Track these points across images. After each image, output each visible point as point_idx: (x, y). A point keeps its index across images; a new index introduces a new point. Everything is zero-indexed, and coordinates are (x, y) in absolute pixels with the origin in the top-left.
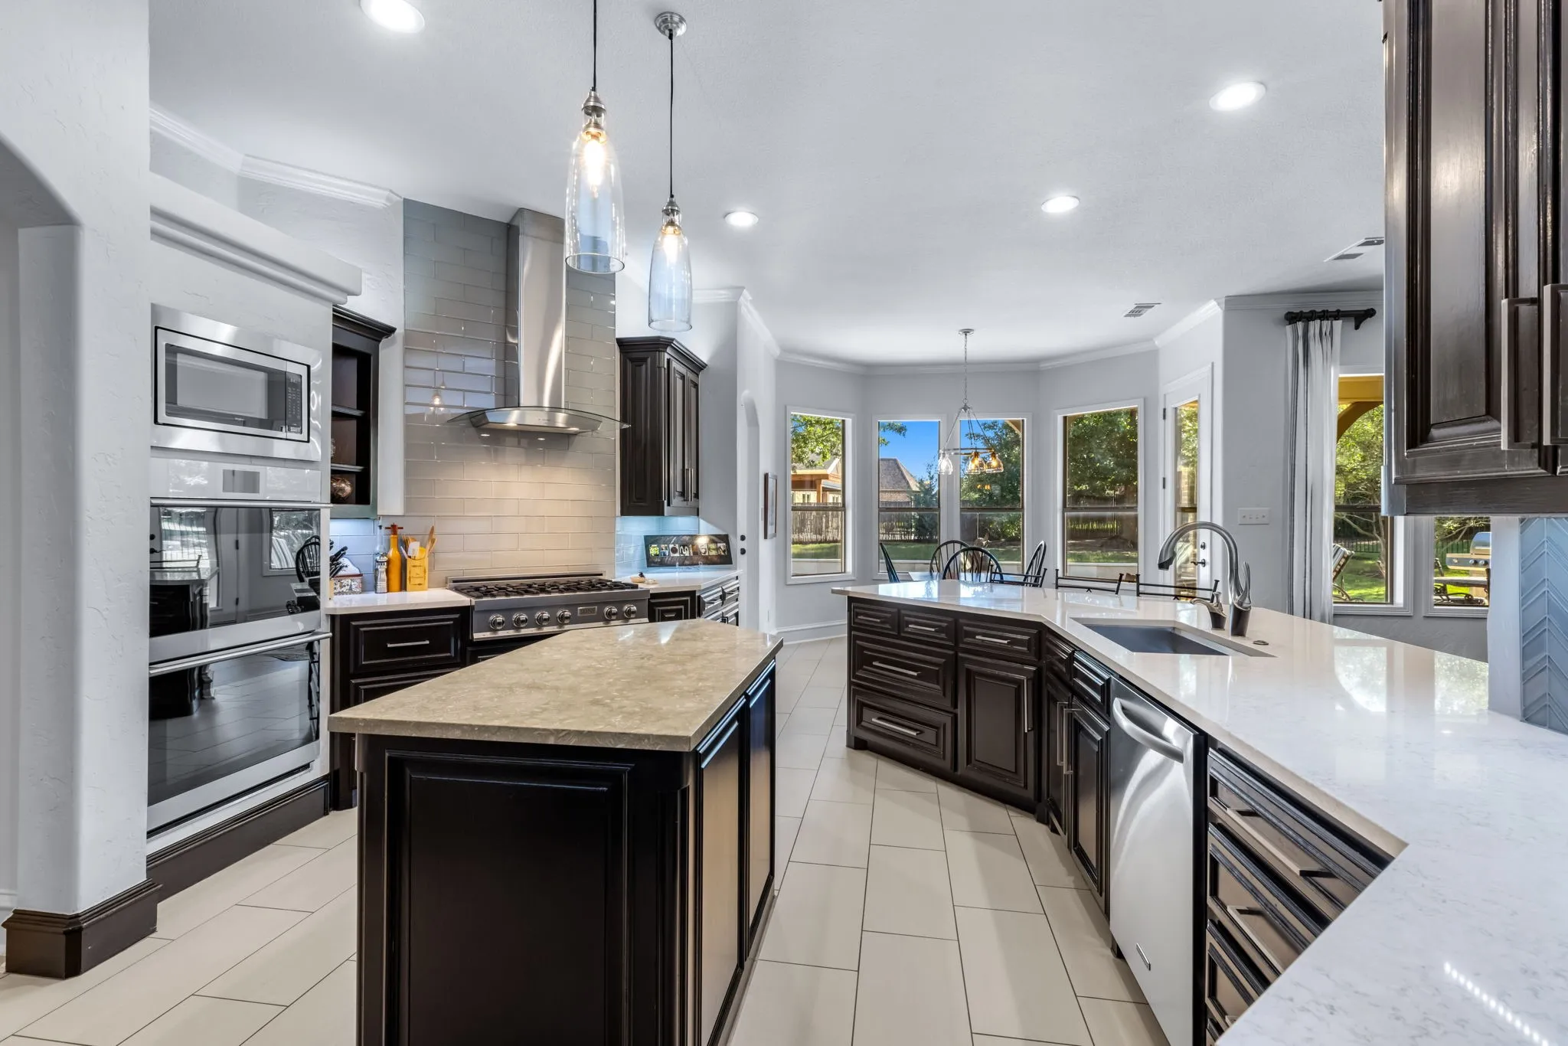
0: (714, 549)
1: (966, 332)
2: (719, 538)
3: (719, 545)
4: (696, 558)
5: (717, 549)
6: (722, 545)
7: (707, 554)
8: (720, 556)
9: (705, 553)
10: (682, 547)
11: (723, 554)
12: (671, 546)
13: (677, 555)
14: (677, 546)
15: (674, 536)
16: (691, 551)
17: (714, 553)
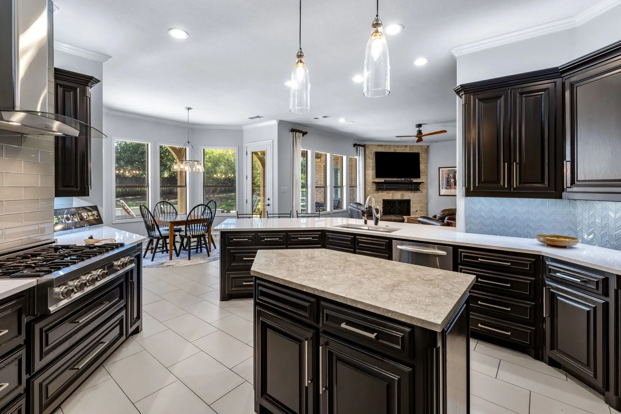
0: (91, 216)
1: (189, 109)
2: (92, 208)
3: (93, 212)
4: (82, 222)
5: (93, 215)
6: (95, 212)
7: (88, 219)
8: (95, 219)
9: (87, 218)
10: (72, 216)
11: (97, 218)
12: (65, 216)
13: (70, 222)
14: (69, 216)
15: (65, 209)
16: (78, 218)
17: (91, 218)
